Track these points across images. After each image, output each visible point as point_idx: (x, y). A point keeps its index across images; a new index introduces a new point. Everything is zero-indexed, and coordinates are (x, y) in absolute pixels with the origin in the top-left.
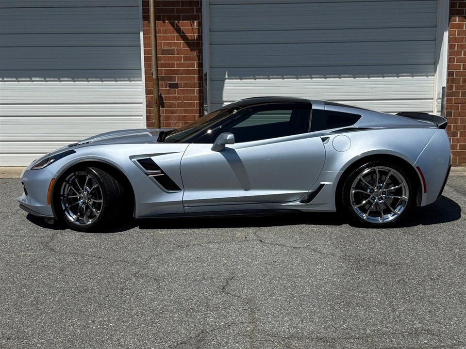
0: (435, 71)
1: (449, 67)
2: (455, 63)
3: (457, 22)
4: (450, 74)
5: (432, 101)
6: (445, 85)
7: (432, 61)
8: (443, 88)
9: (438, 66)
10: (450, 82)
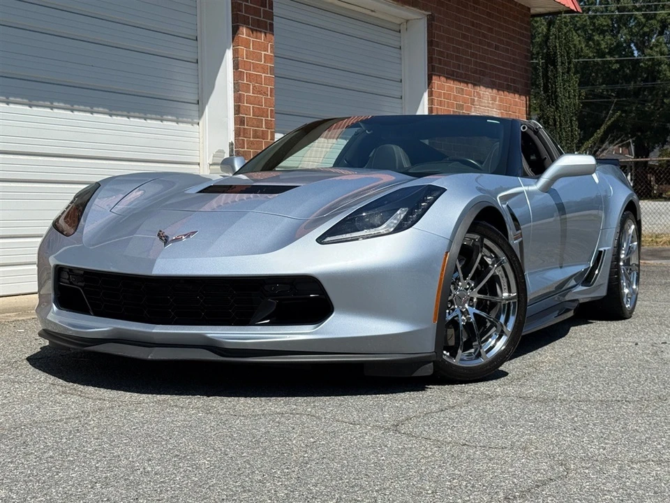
0: (200, 115)
1: (238, 110)
2: (246, 105)
3: (244, 36)
4: (239, 121)
5: (198, 167)
6: (232, 139)
7: (194, 98)
8: (231, 144)
9: (207, 107)
10: (242, 134)
